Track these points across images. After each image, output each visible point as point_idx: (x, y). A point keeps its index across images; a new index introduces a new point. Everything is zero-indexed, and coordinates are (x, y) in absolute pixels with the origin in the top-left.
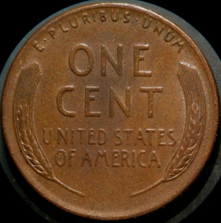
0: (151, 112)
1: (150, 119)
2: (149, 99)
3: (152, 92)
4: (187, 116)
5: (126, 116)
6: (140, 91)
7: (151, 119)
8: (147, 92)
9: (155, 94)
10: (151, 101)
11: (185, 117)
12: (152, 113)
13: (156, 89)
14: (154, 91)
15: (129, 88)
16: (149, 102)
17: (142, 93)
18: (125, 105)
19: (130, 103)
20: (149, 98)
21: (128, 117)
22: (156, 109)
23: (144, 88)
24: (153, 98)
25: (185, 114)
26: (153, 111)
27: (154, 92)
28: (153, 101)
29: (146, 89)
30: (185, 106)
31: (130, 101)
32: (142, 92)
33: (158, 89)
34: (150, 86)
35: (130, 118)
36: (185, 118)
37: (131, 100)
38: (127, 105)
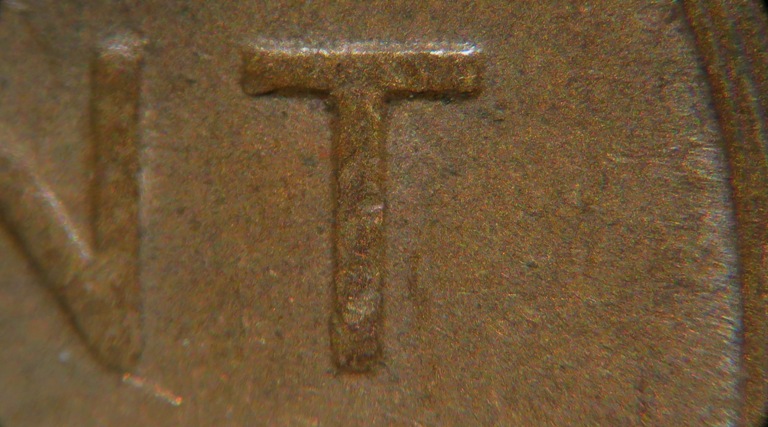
0: (359, 309)
1: (348, 381)
2: (336, 174)
3: (374, 94)
4: (743, 354)
5: (94, 351)
6: (243, 83)
7: (360, 384)
8: (321, 93)
9: (403, 114)
10: (360, 194)
11: (728, 363)
12: (378, 318)
13: (409, 66)
14: (399, 81)
15: (121, 47)
16: (346, 198)
17: (266, 102)
18: (76, 237)
19: (134, 217)
20: (338, 161)
21: (113, 365)
22: (412, 283)
23: (284, 49)
24: (384, 156)
25: (728, 332)
26: (381, 303)
27: (393, 97)
28: (382, 196)
29: (308, 64)
30: (726, 254)
31: (136, 193)
32: (270, 93)
33: (434, 63)
34: (353, 37)
35: (138, 383)
36: (729, 384)
37: (146, 180)
38: (97, 244)
